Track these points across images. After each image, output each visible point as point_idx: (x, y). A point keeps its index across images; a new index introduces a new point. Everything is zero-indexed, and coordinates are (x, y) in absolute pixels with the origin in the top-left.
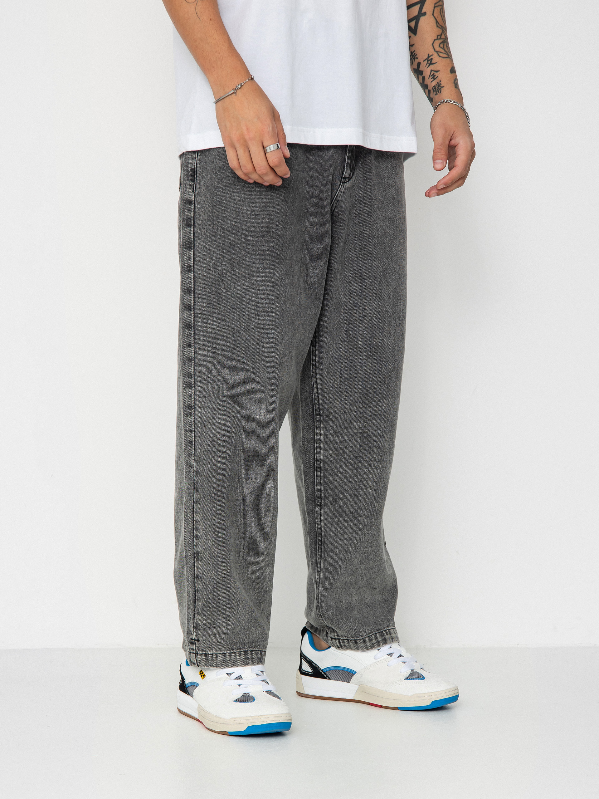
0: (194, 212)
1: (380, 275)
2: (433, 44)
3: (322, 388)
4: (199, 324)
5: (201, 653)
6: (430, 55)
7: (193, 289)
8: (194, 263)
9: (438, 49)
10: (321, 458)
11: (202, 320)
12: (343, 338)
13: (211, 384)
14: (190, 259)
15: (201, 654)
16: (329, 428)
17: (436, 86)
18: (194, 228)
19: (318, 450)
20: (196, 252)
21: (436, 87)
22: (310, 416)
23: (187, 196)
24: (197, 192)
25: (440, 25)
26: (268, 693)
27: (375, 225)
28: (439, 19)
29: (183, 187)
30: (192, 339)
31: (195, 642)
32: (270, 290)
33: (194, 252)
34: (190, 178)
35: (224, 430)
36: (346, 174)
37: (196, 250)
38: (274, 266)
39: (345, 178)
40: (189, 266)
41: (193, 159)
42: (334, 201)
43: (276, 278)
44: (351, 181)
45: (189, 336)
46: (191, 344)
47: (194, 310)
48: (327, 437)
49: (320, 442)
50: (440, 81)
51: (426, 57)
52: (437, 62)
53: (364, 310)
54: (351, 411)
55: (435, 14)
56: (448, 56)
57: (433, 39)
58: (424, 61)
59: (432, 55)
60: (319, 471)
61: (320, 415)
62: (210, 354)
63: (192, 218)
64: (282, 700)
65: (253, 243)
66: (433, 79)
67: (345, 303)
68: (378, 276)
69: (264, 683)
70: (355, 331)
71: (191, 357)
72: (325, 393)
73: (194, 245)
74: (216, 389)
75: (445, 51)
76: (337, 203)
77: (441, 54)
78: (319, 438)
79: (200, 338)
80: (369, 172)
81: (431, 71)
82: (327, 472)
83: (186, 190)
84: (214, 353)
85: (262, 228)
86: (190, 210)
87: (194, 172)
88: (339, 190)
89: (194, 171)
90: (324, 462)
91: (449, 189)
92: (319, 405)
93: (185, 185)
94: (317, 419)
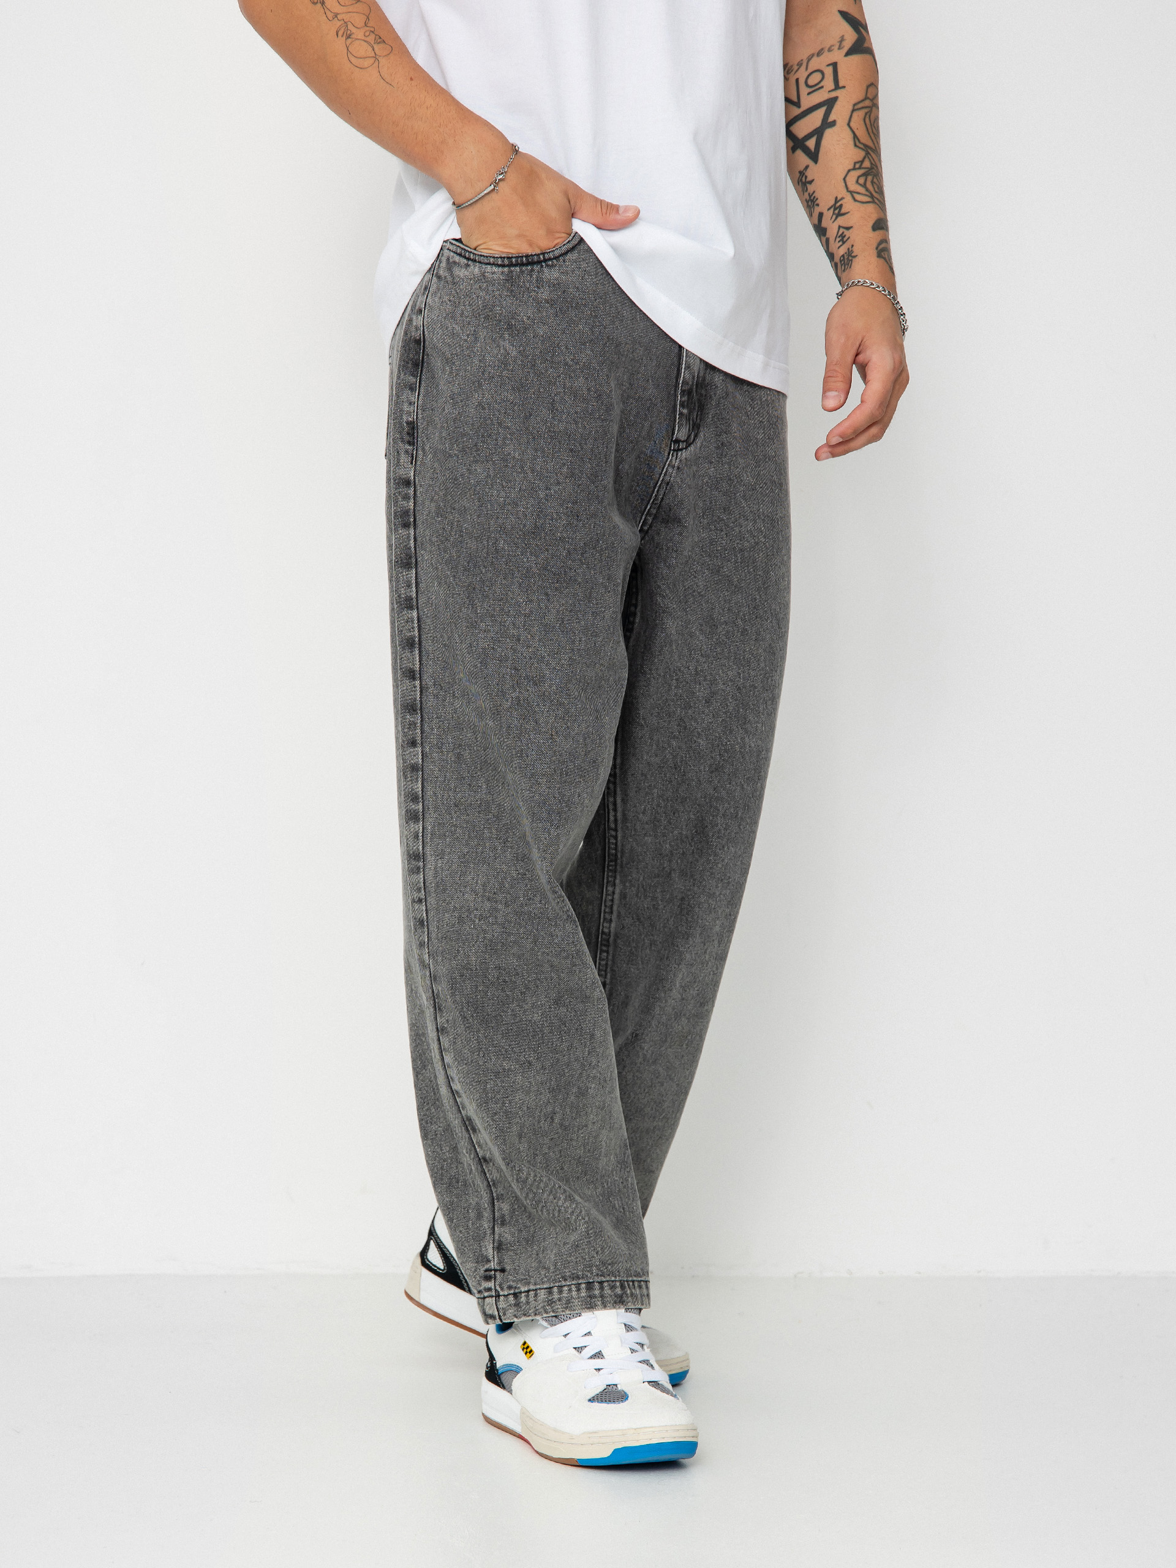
0: (414, 499)
1: (744, 620)
2: (844, 179)
3: (624, 815)
4: (430, 704)
5: (506, 1293)
6: (839, 199)
7: (417, 639)
8: (417, 592)
9: (853, 186)
10: (612, 930)
11: (436, 696)
12: (673, 733)
13: (455, 812)
14: (409, 586)
15: (507, 1295)
16: (631, 881)
17: (845, 255)
18: (415, 529)
19: (607, 916)
20: (421, 573)
21: (846, 257)
22: (596, 863)
23: (402, 472)
24: (418, 463)
25: (862, 143)
26: (653, 1386)
27: (737, 529)
28: (861, 133)
29: (393, 456)
30: (418, 731)
31: (495, 1274)
32: (540, 640)
33: (416, 573)
34: (407, 438)
35: (483, 896)
36: (681, 433)
37: (419, 569)
38: (547, 594)
39: (677, 441)
40: (409, 599)
41: (410, 403)
42: (659, 483)
43: (551, 617)
44: (692, 448)
45: (412, 725)
46: (416, 740)
47: (420, 679)
48: (625, 898)
49: (612, 905)
50: (853, 246)
51: (833, 202)
52: (849, 210)
53: (713, 682)
54: (672, 854)
55: (852, 124)
56: (873, 199)
57: (847, 170)
58: (829, 209)
59: (842, 199)
60: (605, 951)
61: (616, 861)
62: (451, 757)
63: (412, 511)
64: (680, 1398)
65: (508, 555)
66: (841, 243)
67: (680, 670)
68: (740, 622)
69: (645, 1366)
70: (696, 720)
71: (417, 764)
72: (629, 825)
73: (416, 560)
74: (467, 822)
75: (867, 190)
76: (666, 488)
77: (858, 197)
78: (610, 898)
79: (432, 729)
80: (725, 433)
81: (840, 227)
82: (619, 954)
83: (398, 460)
84: (459, 756)
85: (525, 526)
86: (406, 497)
87: (413, 428)
88: (668, 463)
89: (413, 426)
90: (617, 936)
91: (852, 444)
92: (616, 844)
93: (398, 452)
94: (610, 868)
